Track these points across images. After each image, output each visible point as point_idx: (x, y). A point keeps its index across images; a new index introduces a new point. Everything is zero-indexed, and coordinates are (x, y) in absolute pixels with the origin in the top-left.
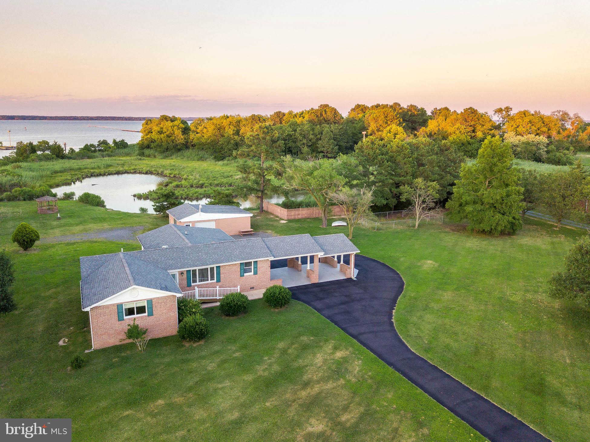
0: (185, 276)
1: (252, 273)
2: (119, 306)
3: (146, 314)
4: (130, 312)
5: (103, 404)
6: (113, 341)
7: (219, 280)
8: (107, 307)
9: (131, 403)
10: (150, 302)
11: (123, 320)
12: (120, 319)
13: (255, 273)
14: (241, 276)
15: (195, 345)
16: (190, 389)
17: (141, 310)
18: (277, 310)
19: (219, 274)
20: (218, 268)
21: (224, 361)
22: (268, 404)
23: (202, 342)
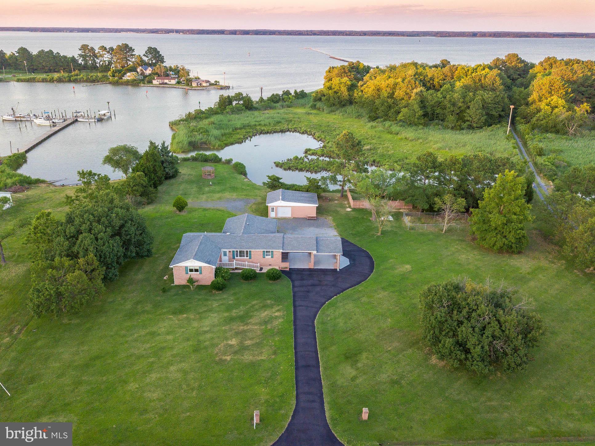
0: (232, 253)
1: (270, 257)
2: (186, 267)
3: (199, 273)
4: (191, 270)
5: (165, 310)
6: (184, 282)
7: (250, 258)
8: (181, 267)
9: (174, 313)
10: (200, 267)
11: (188, 274)
12: (187, 273)
13: (272, 257)
14: (263, 257)
15: (217, 293)
16: (199, 313)
17: (196, 270)
18: (271, 282)
19: (250, 254)
20: (250, 251)
21: (222, 304)
22: (223, 328)
23: (221, 292)
